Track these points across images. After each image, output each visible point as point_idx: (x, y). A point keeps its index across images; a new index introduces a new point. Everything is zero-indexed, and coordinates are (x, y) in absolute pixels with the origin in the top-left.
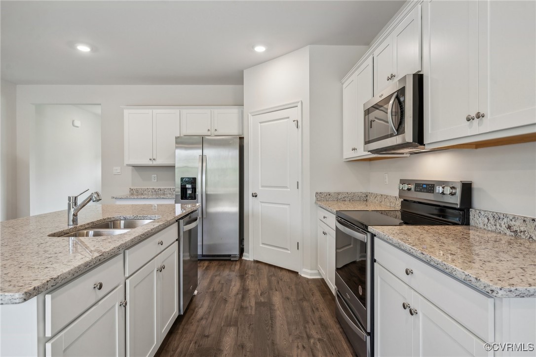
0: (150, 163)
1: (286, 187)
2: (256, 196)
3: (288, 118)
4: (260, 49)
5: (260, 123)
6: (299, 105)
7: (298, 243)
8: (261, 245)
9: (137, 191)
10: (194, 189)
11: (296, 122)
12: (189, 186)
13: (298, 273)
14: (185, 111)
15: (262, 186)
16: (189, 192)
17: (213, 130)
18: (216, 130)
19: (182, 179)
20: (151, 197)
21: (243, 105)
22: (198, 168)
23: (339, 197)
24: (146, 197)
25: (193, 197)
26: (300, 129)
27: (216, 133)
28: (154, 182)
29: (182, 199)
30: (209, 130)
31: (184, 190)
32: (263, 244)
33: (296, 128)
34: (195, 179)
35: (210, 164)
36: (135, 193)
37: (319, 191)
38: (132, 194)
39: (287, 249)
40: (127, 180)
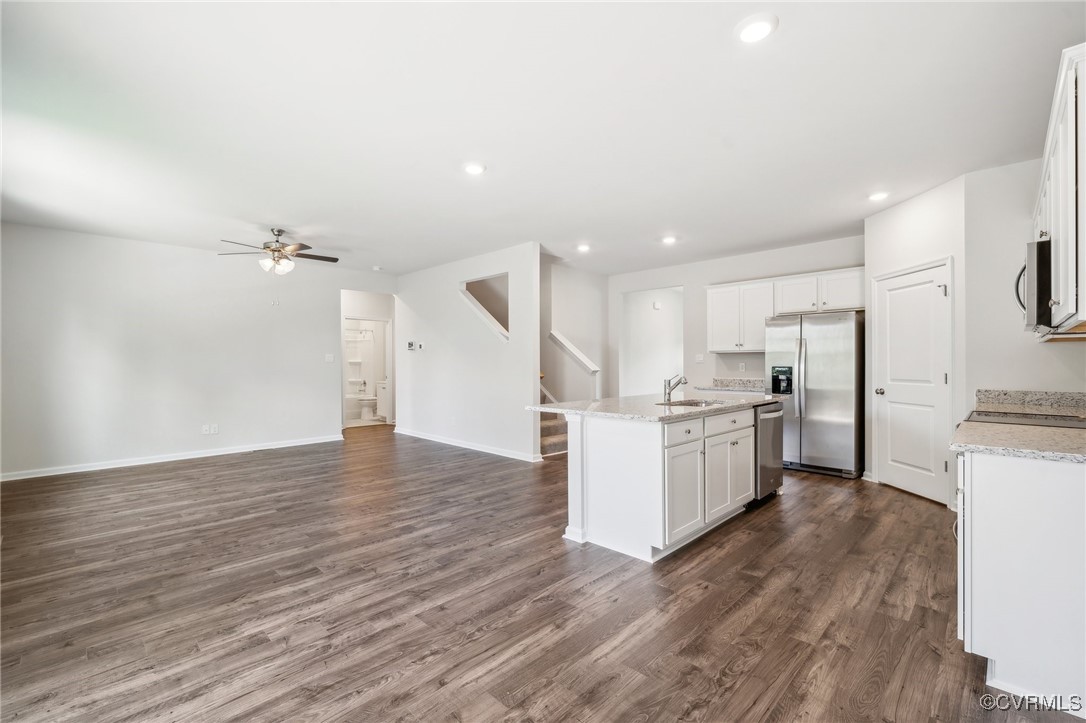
0: (737, 350)
1: (929, 382)
2: (883, 393)
3: (932, 281)
4: (879, 197)
5: (889, 290)
6: (949, 263)
7: (946, 462)
8: (890, 462)
9: (722, 383)
10: (789, 381)
11: (943, 288)
12: (782, 377)
13: (945, 506)
14: (781, 283)
15: (893, 380)
16: (783, 385)
17: (821, 304)
18: (824, 303)
19: (774, 368)
20: (736, 388)
21: (863, 265)
22: (794, 353)
23: (1028, 399)
24: (731, 388)
25: (789, 390)
26: (949, 297)
27: (826, 308)
28: (742, 372)
29: (774, 392)
30: (814, 304)
31: (776, 382)
32: (893, 460)
33: (943, 294)
34: (790, 369)
35: (813, 348)
36: (720, 384)
37: (983, 388)
38: (716, 386)
39: (929, 470)
40: (711, 371)
